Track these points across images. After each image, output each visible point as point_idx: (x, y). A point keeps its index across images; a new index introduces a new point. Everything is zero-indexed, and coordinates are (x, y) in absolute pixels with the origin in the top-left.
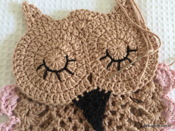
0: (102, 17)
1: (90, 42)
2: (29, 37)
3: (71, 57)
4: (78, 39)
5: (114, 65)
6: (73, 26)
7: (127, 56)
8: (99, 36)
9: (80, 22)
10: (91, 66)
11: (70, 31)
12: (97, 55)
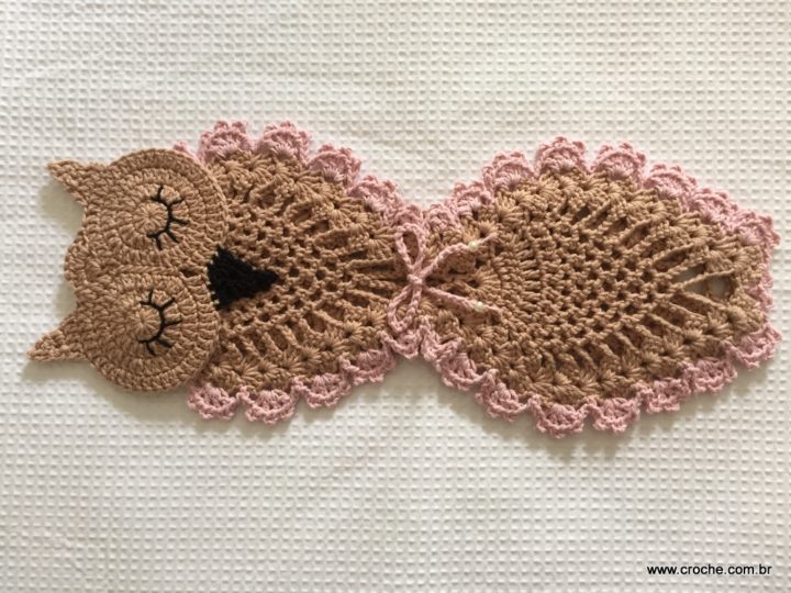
0: (88, 228)
1: (128, 260)
2: (98, 359)
3: (145, 296)
4: (117, 278)
5: (176, 229)
6: (92, 282)
7: (165, 204)
8: (120, 243)
9: (88, 267)
10: (167, 267)
11: (100, 289)
12: (152, 253)
